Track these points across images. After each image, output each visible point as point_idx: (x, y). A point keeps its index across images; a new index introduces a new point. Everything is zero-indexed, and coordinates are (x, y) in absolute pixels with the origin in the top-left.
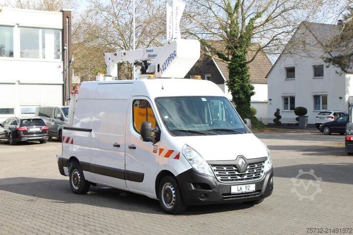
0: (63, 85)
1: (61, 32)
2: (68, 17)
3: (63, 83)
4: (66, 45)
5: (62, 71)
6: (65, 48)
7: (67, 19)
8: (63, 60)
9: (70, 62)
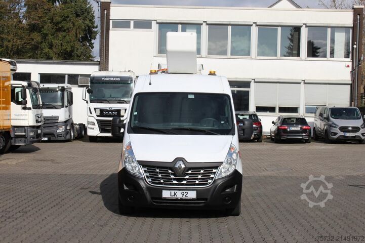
0: (351, 85)
1: (351, 30)
2: (359, 15)
3: (351, 82)
4: (355, 43)
5: (351, 70)
6: (355, 46)
7: (358, 16)
8: (352, 59)
9: (359, 61)
